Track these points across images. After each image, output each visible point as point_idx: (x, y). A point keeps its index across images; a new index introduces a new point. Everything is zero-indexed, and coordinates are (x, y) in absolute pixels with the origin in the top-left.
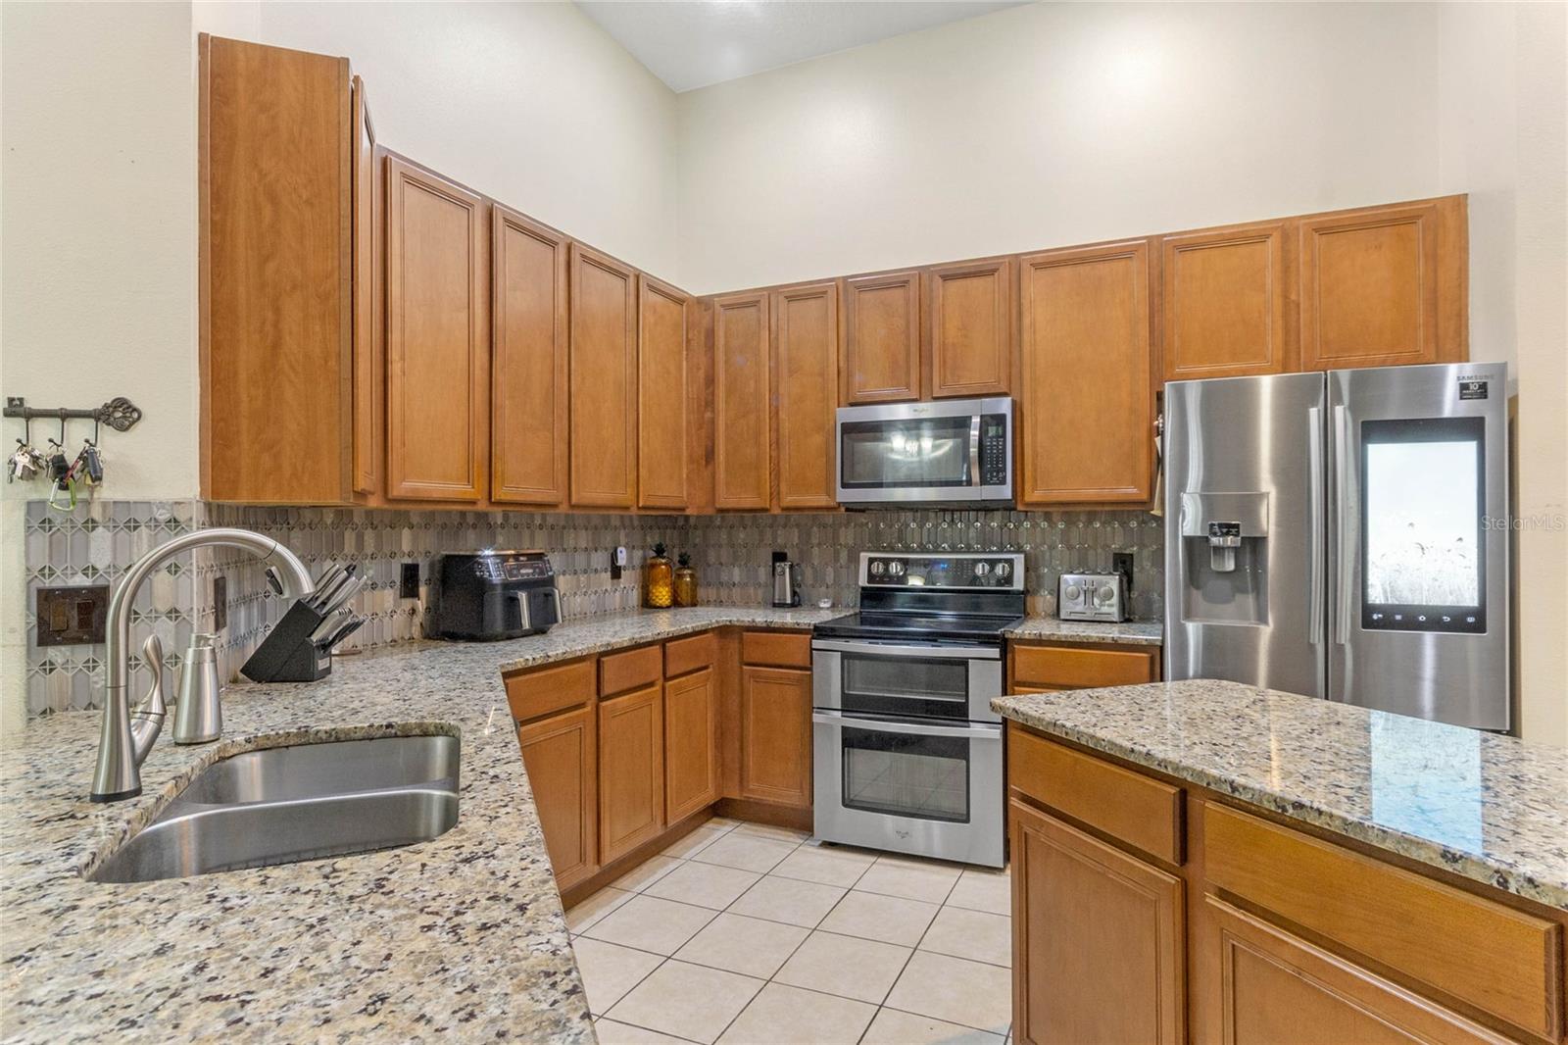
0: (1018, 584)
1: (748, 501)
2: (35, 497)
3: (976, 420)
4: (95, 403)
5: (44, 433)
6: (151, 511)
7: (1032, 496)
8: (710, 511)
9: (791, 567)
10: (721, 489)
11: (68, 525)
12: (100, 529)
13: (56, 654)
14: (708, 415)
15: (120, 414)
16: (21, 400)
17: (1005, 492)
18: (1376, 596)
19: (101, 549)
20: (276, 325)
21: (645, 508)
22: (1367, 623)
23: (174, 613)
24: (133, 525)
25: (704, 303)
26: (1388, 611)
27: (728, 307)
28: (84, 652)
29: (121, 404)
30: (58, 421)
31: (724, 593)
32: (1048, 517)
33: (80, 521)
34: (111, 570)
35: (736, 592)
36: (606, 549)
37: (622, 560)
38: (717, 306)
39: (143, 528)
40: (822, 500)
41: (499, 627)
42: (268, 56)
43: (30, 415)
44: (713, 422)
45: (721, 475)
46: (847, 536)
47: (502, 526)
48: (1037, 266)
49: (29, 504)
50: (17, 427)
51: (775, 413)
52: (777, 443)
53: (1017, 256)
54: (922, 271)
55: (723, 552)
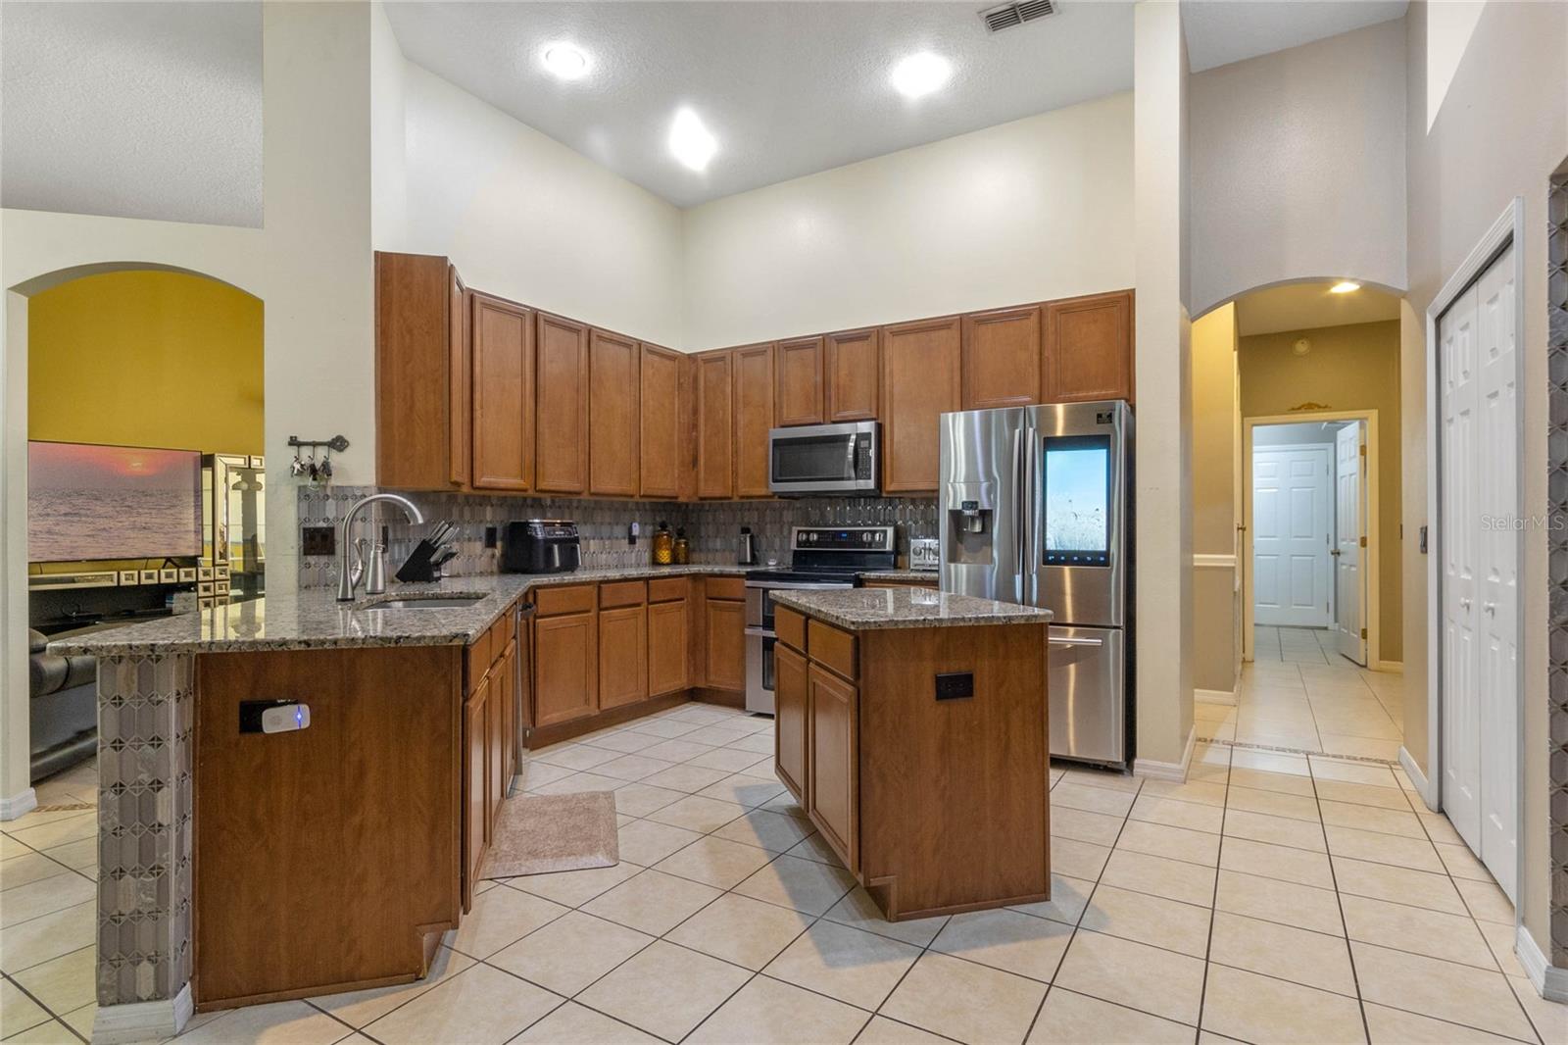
0: (889, 547)
1: (718, 492)
2: (302, 484)
3: (853, 437)
4: (328, 438)
5: (306, 452)
6: (352, 491)
7: (889, 486)
8: (695, 500)
9: (752, 538)
10: (702, 485)
11: (317, 497)
12: (330, 500)
13: (312, 559)
14: (694, 434)
15: (339, 444)
16: (296, 437)
17: (871, 484)
18: (1051, 546)
19: (331, 509)
20: (412, 396)
21: (644, 496)
22: (1046, 562)
24: (346, 497)
25: (692, 357)
26: (1057, 554)
27: (706, 361)
28: (323, 559)
29: (340, 438)
30: (312, 448)
31: (710, 556)
32: (913, 501)
33: (321, 495)
34: (335, 520)
35: (718, 555)
36: (625, 524)
37: (636, 530)
38: (699, 360)
39: (349, 499)
40: (763, 491)
41: (541, 565)
42: (408, 260)
43: (300, 445)
44: (697, 440)
45: (702, 475)
46: (788, 516)
47: (550, 507)
48: (894, 334)
49: (299, 487)
50: (293, 450)
51: (734, 434)
52: (735, 453)
53: (883, 327)
54: (825, 337)
55: (710, 527)
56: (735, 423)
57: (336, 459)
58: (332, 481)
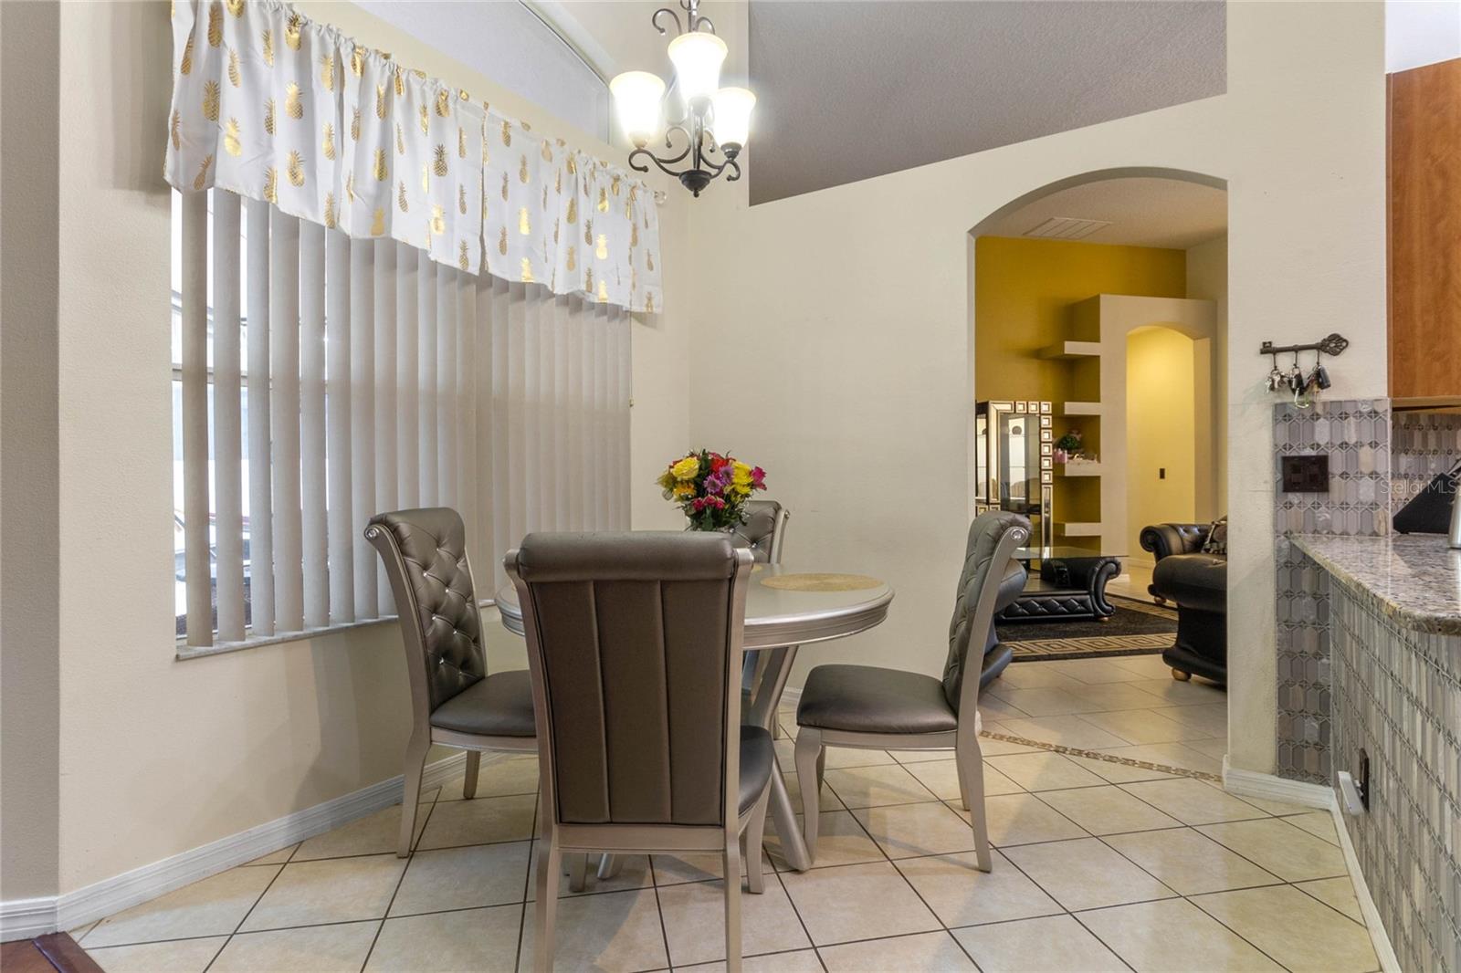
2: (1278, 401)
4: (1318, 340)
5: (1285, 363)
6: (1356, 407)
11: (1301, 417)
12: (1322, 420)
13: (1294, 498)
15: (1334, 345)
16: (1270, 343)
19: (1323, 433)
20: (1446, 267)
23: (1374, 475)
24: (1345, 416)
28: (1310, 498)
29: (1334, 338)
30: (1293, 353)
33: (1308, 415)
34: (1329, 445)
39: (1352, 418)
43: (1275, 352)
49: (1276, 405)
50: (1268, 359)
57: (1329, 363)
58: (1325, 396)
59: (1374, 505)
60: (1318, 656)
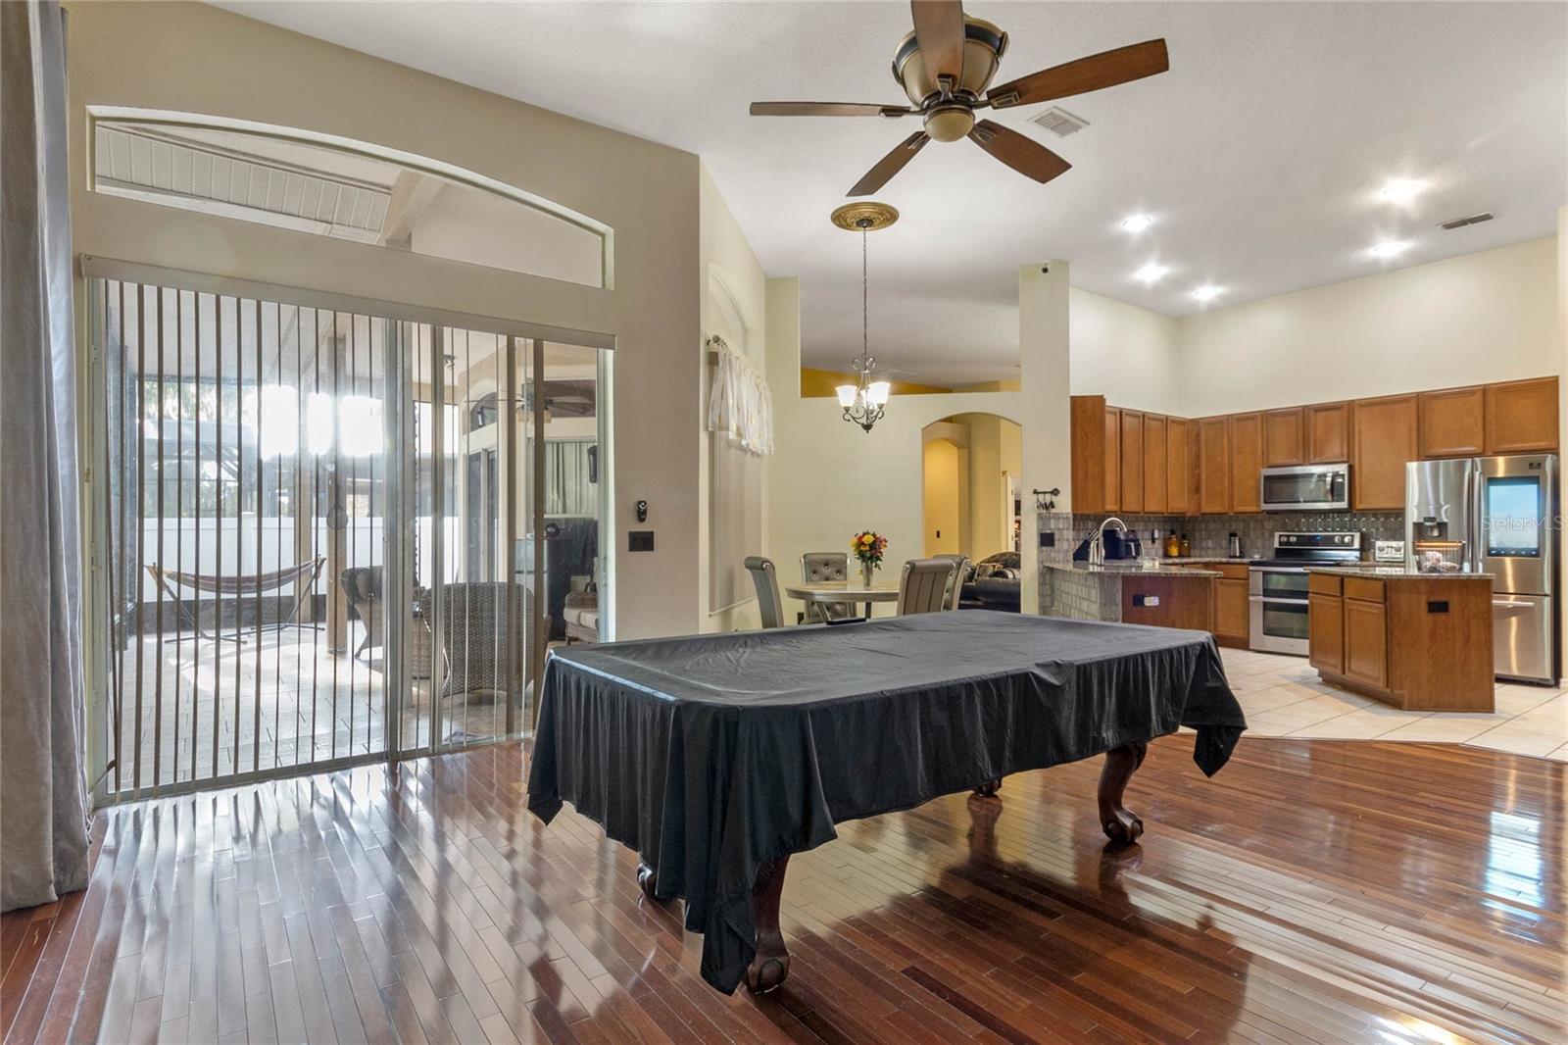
0: (1356, 546)
1: (1217, 509)
2: (1039, 512)
3: (1331, 474)
4: (1050, 490)
5: (1041, 497)
6: (1062, 515)
7: (1359, 506)
8: (1197, 514)
9: (1240, 540)
10: (1203, 504)
11: (1046, 518)
12: (1052, 519)
13: (1044, 548)
14: (1197, 471)
15: (1055, 492)
16: (1038, 490)
17: (1344, 505)
18: (1493, 544)
19: (1052, 524)
20: (1086, 467)
21: (1168, 513)
23: (1067, 540)
24: (1059, 518)
25: (1197, 422)
26: (1499, 549)
27: (1206, 424)
28: (1049, 549)
29: (1056, 489)
30: (1043, 494)
31: (1203, 552)
32: (1375, 515)
33: (1048, 518)
34: (1054, 529)
35: (1210, 551)
36: (1150, 531)
37: (1156, 535)
38: (1201, 423)
39: (1061, 519)
40: (1253, 509)
42: (1085, 398)
43: (1038, 493)
44: (1199, 474)
45: (1204, 498)
46: (1268, 525)
48: (1361, 406)
49: (1038, 514)
50: (1037, 496)
51: (1231, 471)
52: (1232, 484)
53: (1353, 401)
54: (1305, 408)
55: (1203, 533)
56: (1231, 464)
57: (1054, 499)
58: (1053, 511)
59: (1068, 551)
60: (1051, 607)
